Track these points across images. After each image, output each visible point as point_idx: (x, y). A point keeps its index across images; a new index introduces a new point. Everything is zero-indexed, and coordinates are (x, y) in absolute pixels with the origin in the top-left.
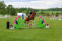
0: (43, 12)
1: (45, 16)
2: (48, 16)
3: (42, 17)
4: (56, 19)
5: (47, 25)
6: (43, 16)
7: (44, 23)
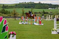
0: (6, 10)
1: (10, 17)
2: (15, 17)
3: (4, 19)
4: (30, 23)
5: (13, 34)
6: (6, 17)
7: (6, 31)
